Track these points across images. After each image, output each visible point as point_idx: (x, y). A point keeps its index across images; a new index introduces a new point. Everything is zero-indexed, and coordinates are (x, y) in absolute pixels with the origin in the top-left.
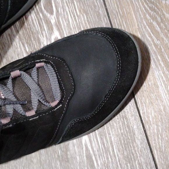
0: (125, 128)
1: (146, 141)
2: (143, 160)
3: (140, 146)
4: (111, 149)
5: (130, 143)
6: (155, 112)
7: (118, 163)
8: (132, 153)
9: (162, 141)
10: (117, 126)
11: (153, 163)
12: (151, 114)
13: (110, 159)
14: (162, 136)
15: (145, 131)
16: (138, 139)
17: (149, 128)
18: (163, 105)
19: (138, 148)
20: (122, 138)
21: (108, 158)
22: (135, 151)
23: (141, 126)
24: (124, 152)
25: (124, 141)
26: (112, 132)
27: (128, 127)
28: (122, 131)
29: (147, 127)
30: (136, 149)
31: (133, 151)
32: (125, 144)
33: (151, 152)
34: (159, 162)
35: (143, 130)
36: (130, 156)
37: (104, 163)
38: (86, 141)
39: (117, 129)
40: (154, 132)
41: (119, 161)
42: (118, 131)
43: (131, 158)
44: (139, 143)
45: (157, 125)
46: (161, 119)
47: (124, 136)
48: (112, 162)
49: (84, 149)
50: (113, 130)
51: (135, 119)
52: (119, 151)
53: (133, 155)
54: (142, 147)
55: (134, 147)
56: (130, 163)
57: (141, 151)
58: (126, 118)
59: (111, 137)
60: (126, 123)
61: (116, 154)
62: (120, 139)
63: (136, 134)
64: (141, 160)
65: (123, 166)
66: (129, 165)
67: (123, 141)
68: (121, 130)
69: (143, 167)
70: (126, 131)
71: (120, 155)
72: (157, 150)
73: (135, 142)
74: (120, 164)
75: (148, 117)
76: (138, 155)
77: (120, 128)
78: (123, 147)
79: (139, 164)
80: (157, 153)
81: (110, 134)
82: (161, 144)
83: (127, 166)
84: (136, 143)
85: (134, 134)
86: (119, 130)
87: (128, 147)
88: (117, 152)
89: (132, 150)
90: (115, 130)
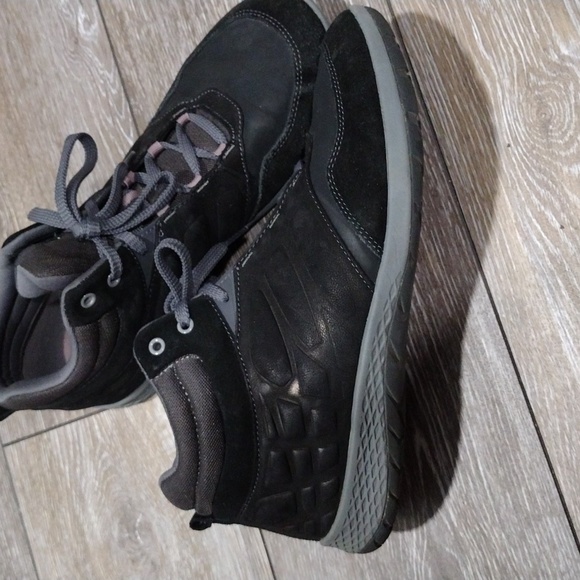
0: (499, 423)
1: (540, 449)
2: (535, 485)
3: (528, 458)
4: (471, 464)
5: (508, 452)
6: (556, 391)
7: (488, 492)
8: (514, 471)
9: (571, 448)
10: (482, 420)
11: (555, 491)
12: (549, 397)
13: (471, 484)
14: (570, 439)
15: (537, 429)
16: (525, 445)
17: (546, 422)
18: (570, 379)
19: (525, 463)
20: (492, 443)
21: (467, 483)
22: (520, 468)
23: (530, 419)
24: (497, 471)
25: (497, 449)
26: (473, 431)
27: (505, 421)
28: (493, 429)
29: (541, 421)
30: (521, 463)
31: (515, 468)
32: (499, 455)
33: (551, 469)
34: (567, 489)
35: (533, 427)
36: (511, 478)
37: (461, 492)
38: (421, 448)
39: (483, 425)
40: (555, 432)
41: (490, 488)
42: (485, 430)
43: (512, 482)
44: (526, 453)
45: (560, 417)
46: (568, 404)
47: (496, 438)
48: (475, 489)
49: (420, 464)
50: (475, 427)
51: (517, 406)
52: (488, 467)
53: (516, 476)
54: (533, 461)
55: (517, 461)
56: (510, 491)
57: (531, 468)
58: (500, 404)
59: (471, 441)
60: (499, 413)
61: (482, 474)
62: (489, 444)
63: (520, 435)
64: (531, 485)
65: (497, 497)
66: (508, 495)
67: (494, 450)
68: (490, 427)
69: (535, 499)
70: (501, 428)
71: (490, 476)
72: (561, 467)
73: (519, 450)
74: (491, 494)
75: (543, 401)
76: (526, 476)
77: (489, 423)
78: (495, 461)
79: (529, 493)
80: (563, 472)
81: (469, 436)
82: (569, 455)
83: (506, 497)
84: (520, 453)
85: (516, 435)
86: (487, 428)
87: (506, 460)
88: (484, 471)
89: (513, 466)
90: (478, 428)
